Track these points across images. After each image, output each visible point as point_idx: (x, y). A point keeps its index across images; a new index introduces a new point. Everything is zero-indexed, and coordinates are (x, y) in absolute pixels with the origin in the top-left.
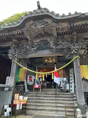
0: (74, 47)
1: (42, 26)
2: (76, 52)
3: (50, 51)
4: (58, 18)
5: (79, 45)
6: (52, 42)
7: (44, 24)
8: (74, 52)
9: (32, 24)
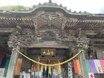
0: (80, 41)
1: (54, 18)
2: (81, 46)
3: (56, 42)
4: (70, 13)
5: (84, 40)
6: (57, 35)
7: (55, 16)
8: (79, 46)
9: (44, 14)
